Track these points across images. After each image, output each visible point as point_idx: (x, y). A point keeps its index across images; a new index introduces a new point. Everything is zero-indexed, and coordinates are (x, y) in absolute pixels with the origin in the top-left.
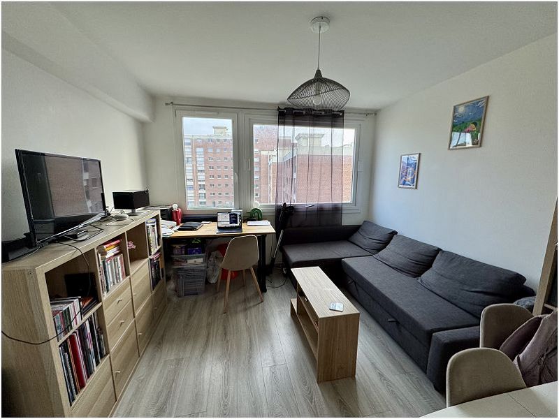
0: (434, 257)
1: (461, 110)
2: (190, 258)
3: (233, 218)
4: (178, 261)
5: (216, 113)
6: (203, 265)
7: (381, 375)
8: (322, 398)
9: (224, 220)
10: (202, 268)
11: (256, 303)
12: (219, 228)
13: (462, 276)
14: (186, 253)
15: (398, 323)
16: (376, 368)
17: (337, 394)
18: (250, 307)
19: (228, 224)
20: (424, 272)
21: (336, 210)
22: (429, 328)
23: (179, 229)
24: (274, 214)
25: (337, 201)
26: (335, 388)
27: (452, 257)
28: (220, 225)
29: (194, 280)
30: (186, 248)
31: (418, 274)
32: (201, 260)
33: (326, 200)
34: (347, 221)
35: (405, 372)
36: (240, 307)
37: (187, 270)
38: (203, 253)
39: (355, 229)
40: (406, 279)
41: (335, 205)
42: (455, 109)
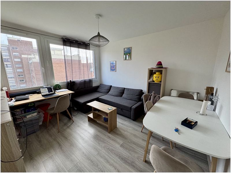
0: (124, 90)
1: (126, 49)
2: (28, 115)
3: (50, 90)
4: (19, 119)
5: (25, 35)
6: (38, 116)
7: (122, 124)
8: (112, 136)
9: (45, 92)
10: (36, 118)
11: (71, 124)
12: (43, 96)
13: (132, 93)
14: (25, 113)
15: (122, 109)
16: (120, 123)
17: (115, 133)
18: (70, 126)
19: (48, 93)
20: (123, 95)
21: (90, 81)
22: (130, 107)
23: (16, 101)
24: (66, 86)
25: (90, 78)
26: (114, 132)
27: (128, 89)
28: (43, 94)
29: (33, 125)
30: (24, 110)
31: (121, 96)
32: (36, 114)
33: (87, 78)
34: (94, 85)
35: (126, 121)
36: (65, 128)
37: (27, 122)
38: (36, 110)
39: (98, 87)
40: (119, 98)
41: (90, 79)
42: (124, 49)
